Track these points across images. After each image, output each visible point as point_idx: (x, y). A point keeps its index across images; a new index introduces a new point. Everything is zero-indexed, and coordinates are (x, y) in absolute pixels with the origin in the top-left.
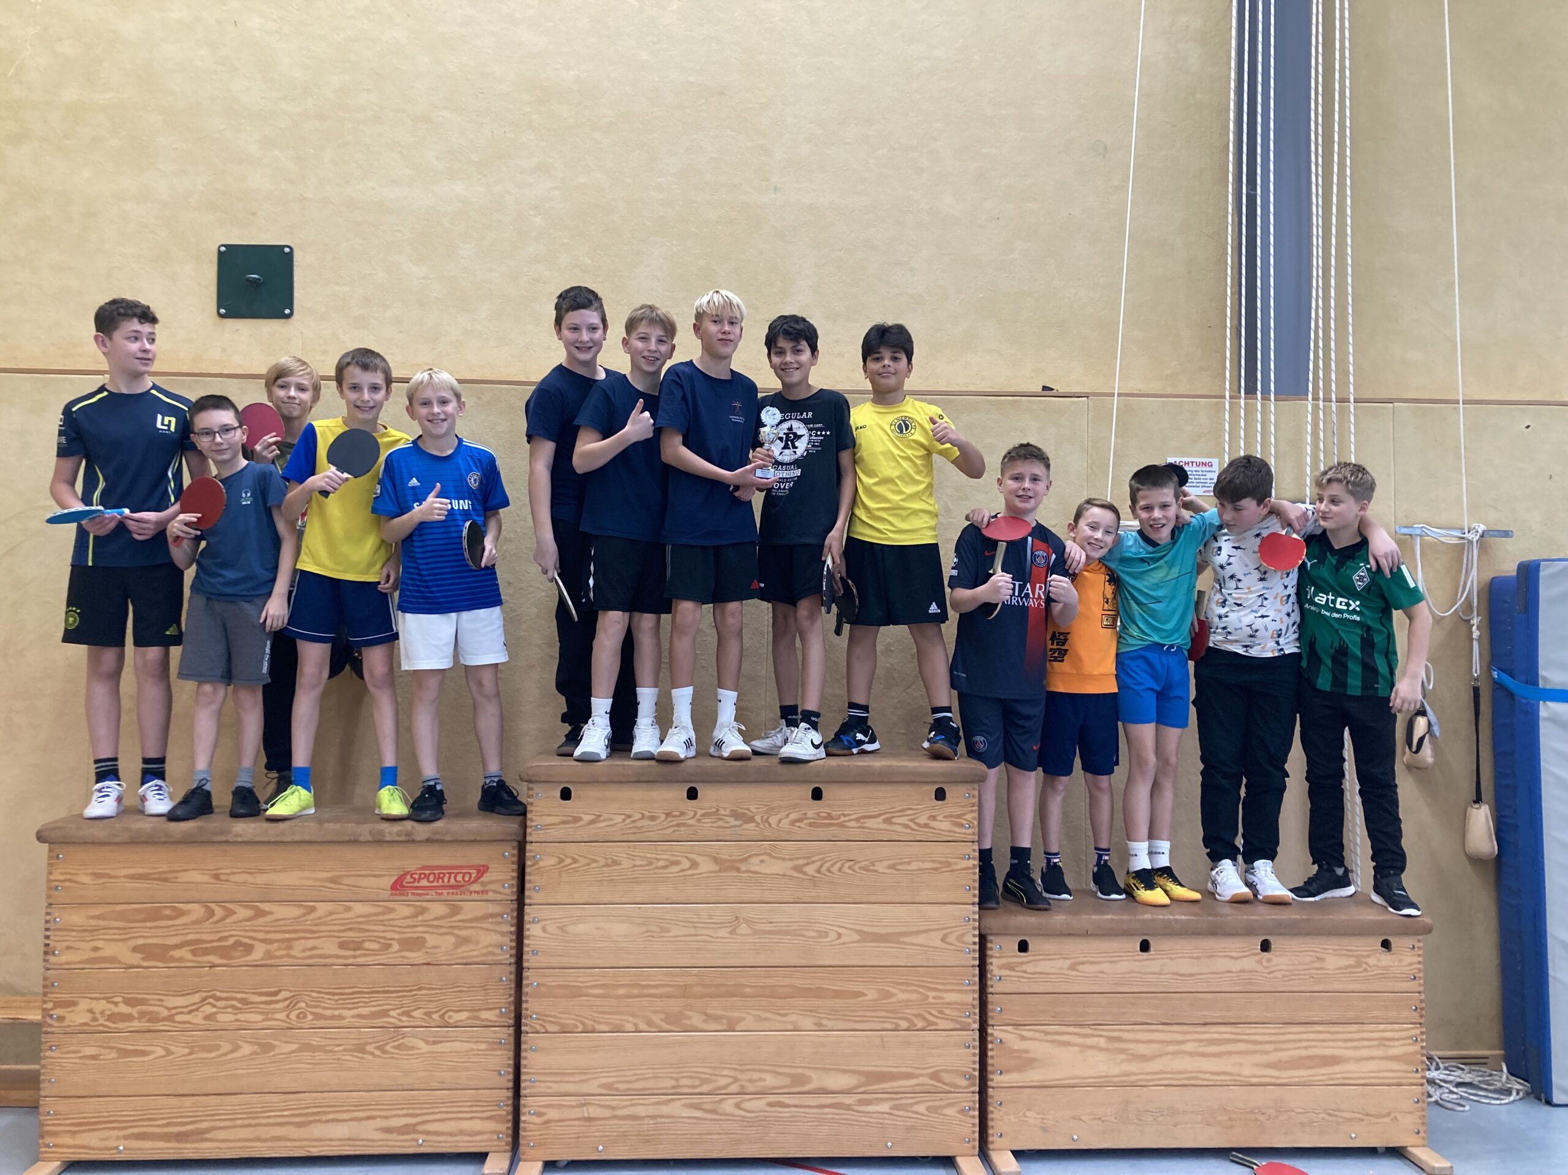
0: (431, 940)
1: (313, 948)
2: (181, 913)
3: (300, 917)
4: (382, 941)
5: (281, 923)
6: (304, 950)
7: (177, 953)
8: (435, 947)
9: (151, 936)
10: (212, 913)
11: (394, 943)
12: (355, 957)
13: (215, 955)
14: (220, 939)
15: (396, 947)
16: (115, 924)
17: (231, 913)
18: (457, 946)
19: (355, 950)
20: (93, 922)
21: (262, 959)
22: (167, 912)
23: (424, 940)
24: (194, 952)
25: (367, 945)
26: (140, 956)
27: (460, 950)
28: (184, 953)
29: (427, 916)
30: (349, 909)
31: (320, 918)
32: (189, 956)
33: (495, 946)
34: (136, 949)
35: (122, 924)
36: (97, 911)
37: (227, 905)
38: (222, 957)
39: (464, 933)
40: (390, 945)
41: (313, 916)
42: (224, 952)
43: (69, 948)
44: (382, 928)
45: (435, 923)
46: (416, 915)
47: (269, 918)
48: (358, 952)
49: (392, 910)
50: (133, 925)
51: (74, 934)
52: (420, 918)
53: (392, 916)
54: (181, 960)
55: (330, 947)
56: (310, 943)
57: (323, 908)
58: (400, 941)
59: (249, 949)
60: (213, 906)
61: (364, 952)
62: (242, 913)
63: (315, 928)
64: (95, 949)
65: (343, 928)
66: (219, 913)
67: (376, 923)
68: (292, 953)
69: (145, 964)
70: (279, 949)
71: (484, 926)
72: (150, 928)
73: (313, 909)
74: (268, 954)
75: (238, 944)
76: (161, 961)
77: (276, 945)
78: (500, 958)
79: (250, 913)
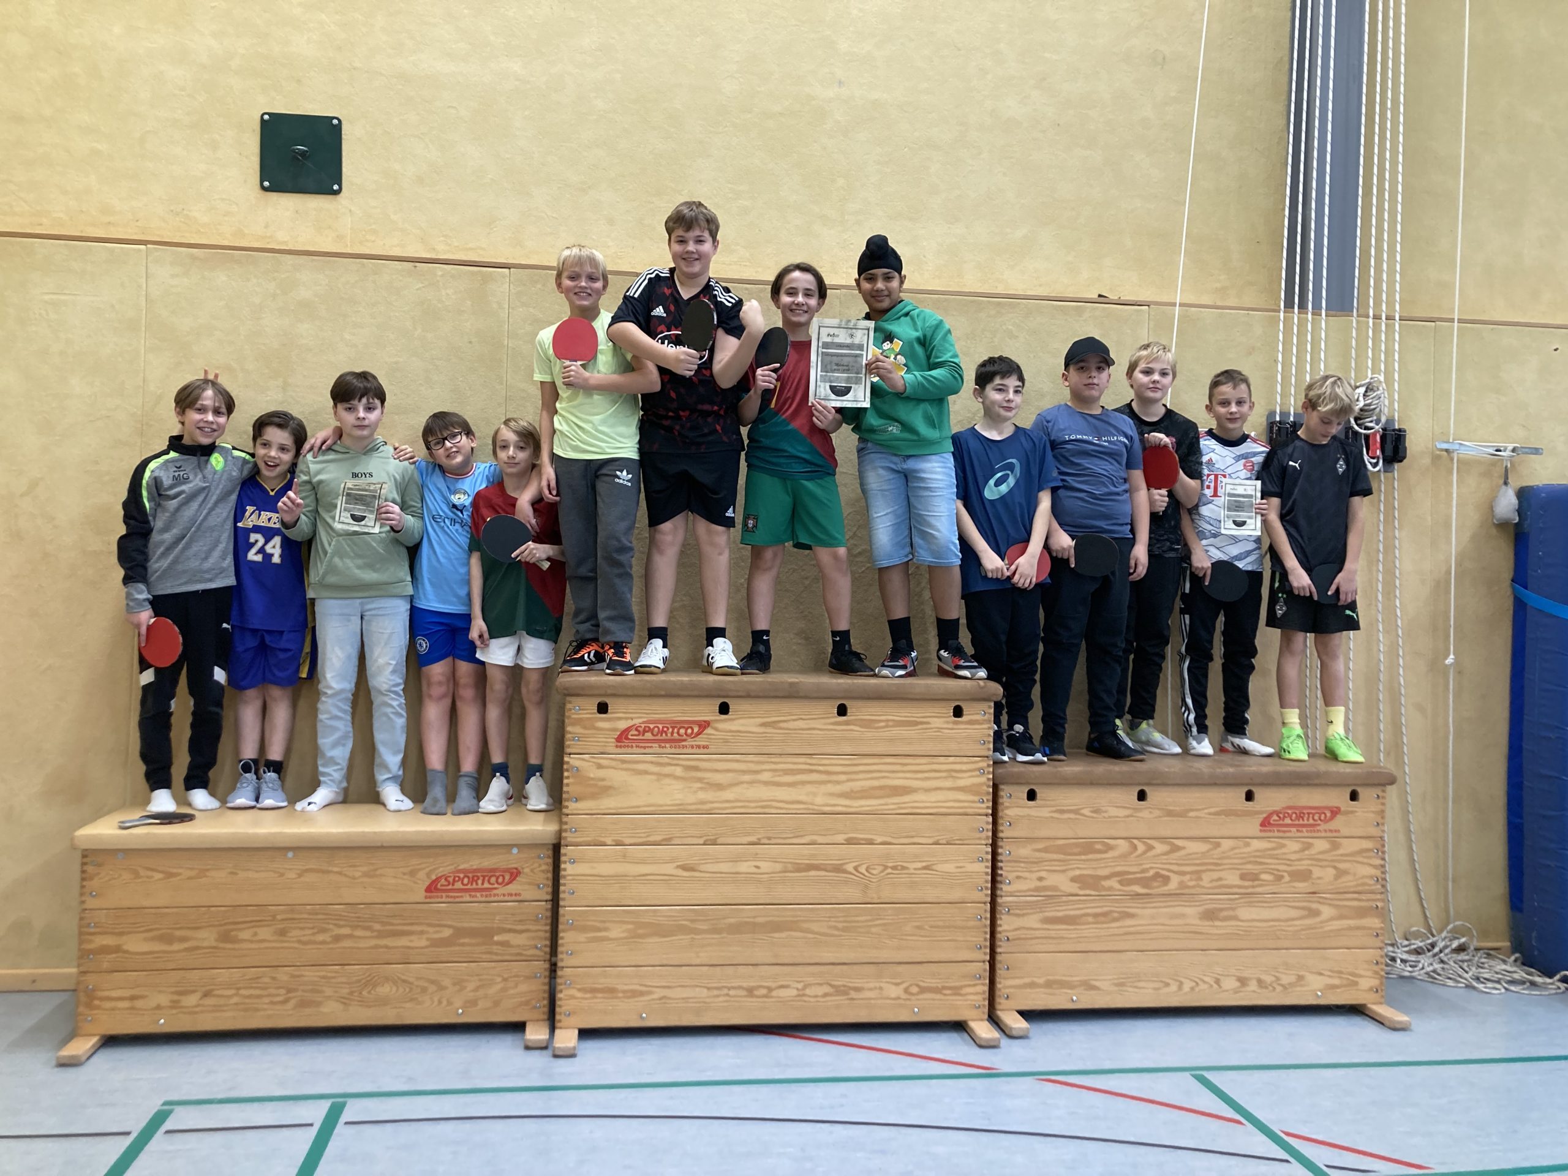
0: (1317, 872)
1: (1220, 879)
2: (1110, 848)
3: (1208, 851)
4: (1276, 872)
5: (1193, 856)
6: (1212, 881)
7: (1107, 883)
8: (1319, 878)
9: (1084, 867)
10: (1135, 848)
11: (1285, 874)
12: (1253, 887)
13: (1138, 884)
14: (1143, 871)
15: (1287, 878)
16: (1055, 856)
17: (1151, 848)
18: (1337, 877)
19: (1253, 880)
20: (1038, 854)
21: (1176, 889)
22: (1098, 847)
23: (1310, 872)
24: (1121, 882)
25: (1263, 876)
26: (1077, 885)
27: (1340, 881)
28: (1113, 883)
29: (1313, 851)
30: (1247, 845)
31: (1223, 853)
32: (1117, 886)
33: (1371, 877)
34: (1073, 880)
35: (1062, 857)
36: (1040, 846)
37: (1149, 841)
38: (1144, 887)
39: (1342, 866)
40: (1282, 877)
41: (1219, 850)
42: (1145, 882)
43: (1018, 877)
44: (1276, 861)
45: (1320, 857)
46: (1303, 850)
47: (1182, 853)
48: (1256, 883)
49: (1284, 846)
50: (1069, 857)
51: (1022, 865)
52: (1307, 852)
53: (1284, 850)
54: (1110, 888)
55: (1233, 878)
56: (1215, 875)
57: (1226, 844)
58: (1291, 874)
59: (1166, 880)
60: (1135, 841)
61: (1260, 882)
62: (1160, 848)
63: (1219, 862)
64: (1040, 879)
65: (1244, 861)
66: (1141, 848)
67: (1272, 857)
68: (1201, 883)
69: (1082, 892)
70: (1191, 880)
71: (1361, 859)
72: (1084, 860)
73: (1218, 845)
74: (1182, 885)
75: (1157, 875)
76: (1094, 890)
77: (1188, 877)
78: (1373, 887)
79: (1166, 848)
